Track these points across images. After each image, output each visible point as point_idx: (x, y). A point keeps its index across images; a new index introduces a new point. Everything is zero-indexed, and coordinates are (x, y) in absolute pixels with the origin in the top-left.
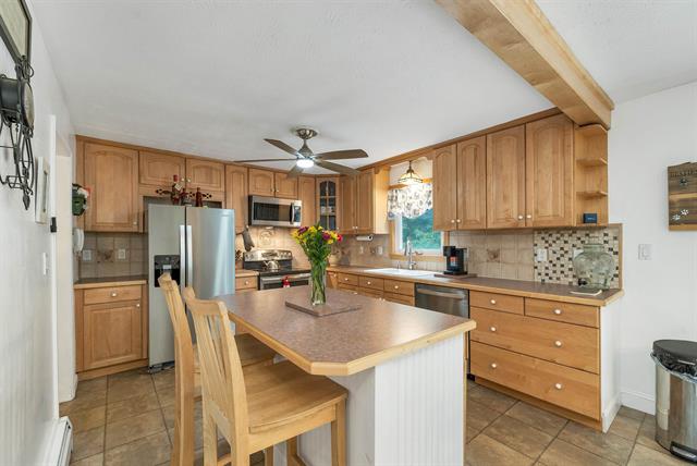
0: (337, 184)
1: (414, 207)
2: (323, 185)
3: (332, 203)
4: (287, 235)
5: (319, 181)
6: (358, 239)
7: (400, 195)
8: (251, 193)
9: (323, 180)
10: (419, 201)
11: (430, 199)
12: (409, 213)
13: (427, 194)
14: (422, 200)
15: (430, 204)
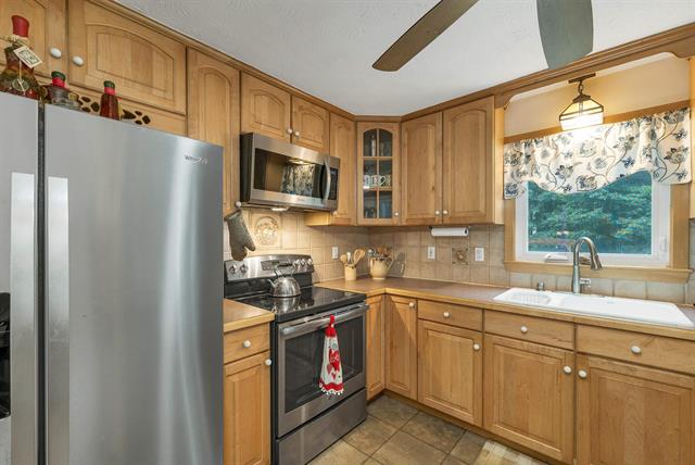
0: (395, 134)
1: (581, 171)
2: (369, 136)
3: (386, 168)
4: (302, 225)
5: (362, 128)
6: (435, 232)
7: (538, 150)
8: (247, 129)
9: (371, 126)
10: (592, 160)
11: (630, 153)
12: (565, 185)
13: (621, 145)
14: (603, 157)
15: (629, 162)
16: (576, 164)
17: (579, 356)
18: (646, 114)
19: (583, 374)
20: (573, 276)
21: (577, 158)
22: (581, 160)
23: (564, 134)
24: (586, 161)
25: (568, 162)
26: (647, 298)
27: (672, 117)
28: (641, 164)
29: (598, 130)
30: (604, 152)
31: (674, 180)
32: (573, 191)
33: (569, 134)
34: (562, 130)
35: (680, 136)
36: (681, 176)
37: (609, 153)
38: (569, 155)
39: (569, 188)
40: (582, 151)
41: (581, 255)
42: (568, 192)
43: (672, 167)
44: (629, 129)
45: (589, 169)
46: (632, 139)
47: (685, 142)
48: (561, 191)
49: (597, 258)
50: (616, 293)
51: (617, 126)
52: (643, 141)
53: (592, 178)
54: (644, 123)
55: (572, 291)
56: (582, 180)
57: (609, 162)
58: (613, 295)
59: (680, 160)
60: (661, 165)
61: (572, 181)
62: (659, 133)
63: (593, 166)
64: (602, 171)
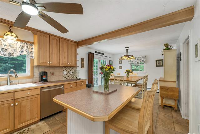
10: (13, 49)
11: (22, 50)
12: (4, 54)
13: (21, 47)
14: (16, 49)
15: (22, 52)
16: (8, 49)
17: (15, 100)
18: (26, 42)
19: (17, 104)
20: (8, 80)
21: (9, 47)
22: (10, 48)
23: (4, 39)
24: (11, 49)
25: (5, 47)
26: (26, 83)
27: (31, 44)
28: (25, 53)
29: (15, 42)
30: (16, 48)
31: (31, 58)
32: (7, 56)
33: (6, 40)
34: (3, 37)
35: (32, 49)
36: (32, 57)
37: (18, 48)
38: (5, 45)
39: (5, 55)
40: (10, 46)
41: (10, 74)
42: (5, 56)
43: (31, 55)
44: (22, 44)
45: (12, 51)
46: (23, 46)
47: (33, 50)
48: (3, 56)
49: (16, 75)
50: (19, 83)
51: (19, 42)
52: (25, 48)
53: (13, 54)
54: (26, 44)
55: (7, 85)
56: (10, 54)
57: (18, 50)
58: (18, 84)
59: (32, 54)
60: (29, 54)
61: (7, 53)
62: (29, 47)
63: (13, 51)
64: (16, 52)
